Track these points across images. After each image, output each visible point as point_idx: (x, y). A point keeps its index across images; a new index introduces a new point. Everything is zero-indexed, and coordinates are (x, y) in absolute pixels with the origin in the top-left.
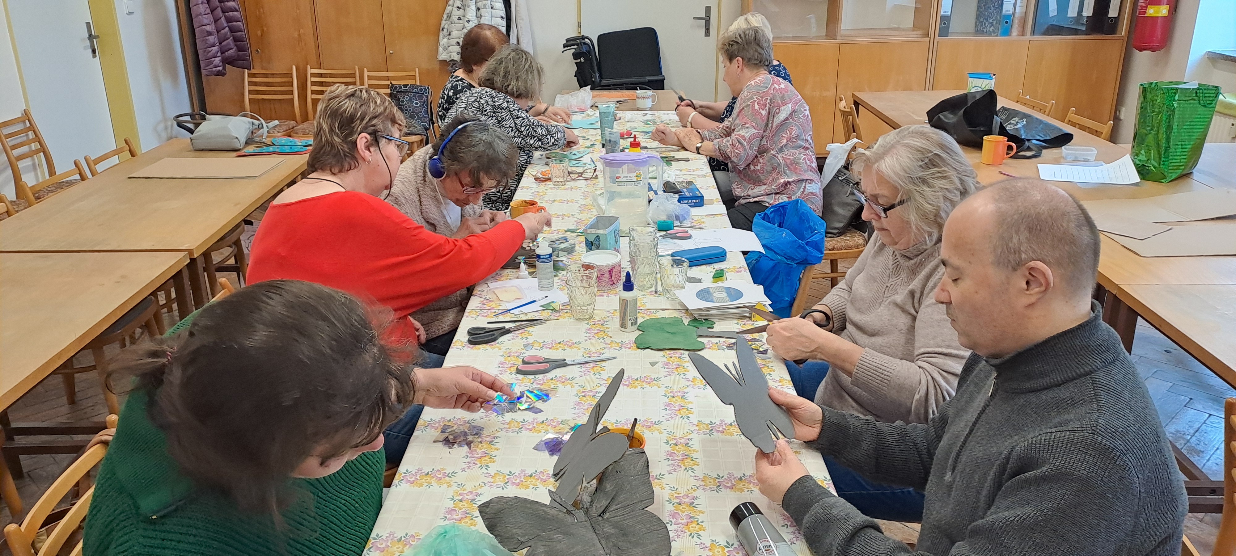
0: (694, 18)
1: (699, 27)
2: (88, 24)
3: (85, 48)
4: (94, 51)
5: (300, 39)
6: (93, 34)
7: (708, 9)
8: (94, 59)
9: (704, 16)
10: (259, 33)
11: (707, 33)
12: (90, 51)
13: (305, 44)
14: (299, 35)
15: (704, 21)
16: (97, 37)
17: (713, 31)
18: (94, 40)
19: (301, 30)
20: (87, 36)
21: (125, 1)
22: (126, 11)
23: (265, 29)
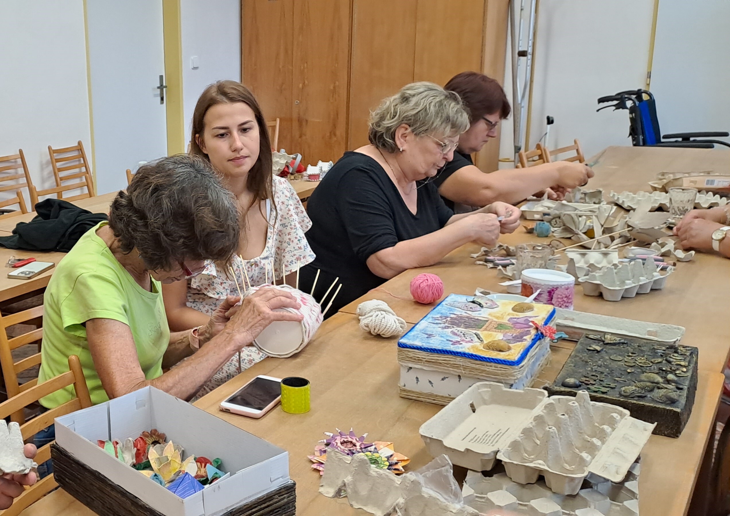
2: (161, 77)
3: (155, 96)
4: (162, 99)
5: (334, 91)
6: (164, 84)
8: (162, 105)
10: (301, 85)
12: (159, 99)
13: (339, 96)
14: (334, 87)
16: (166, 87)
18: (164, 89)
19: (337, 83)
20: (159, 85)
21: (192, 58)
22: (192, 67)
23: (306, 82)
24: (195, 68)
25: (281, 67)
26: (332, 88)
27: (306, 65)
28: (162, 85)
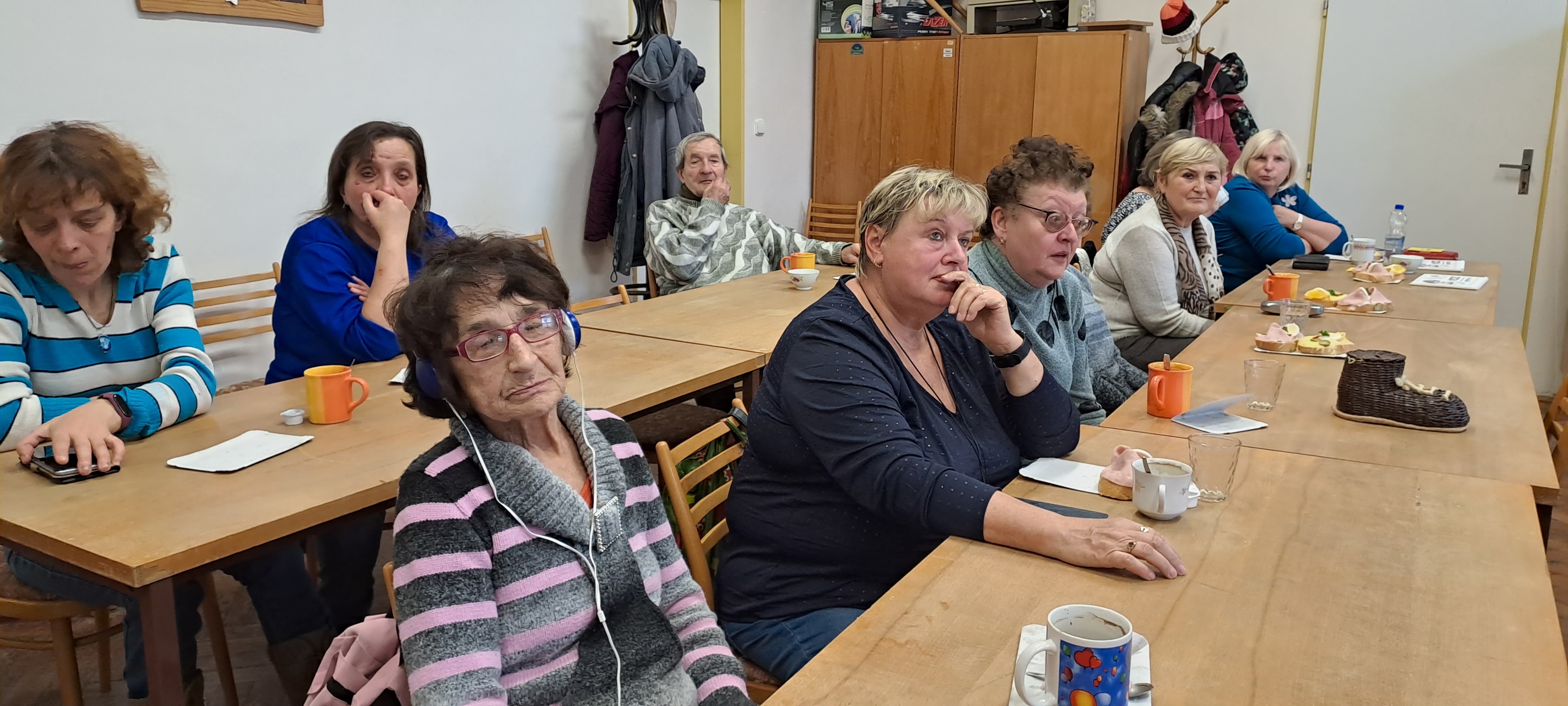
0: (1501, 166)
1: (1509, 179)
7: (1528, 155)
9: (1520, 164)
11: (1524, 188)
15: (1519, 171)
17: (1534, 186)
21: (757, 120)
22: (755, 132)
24: (760, 134)
25: (865, 139)
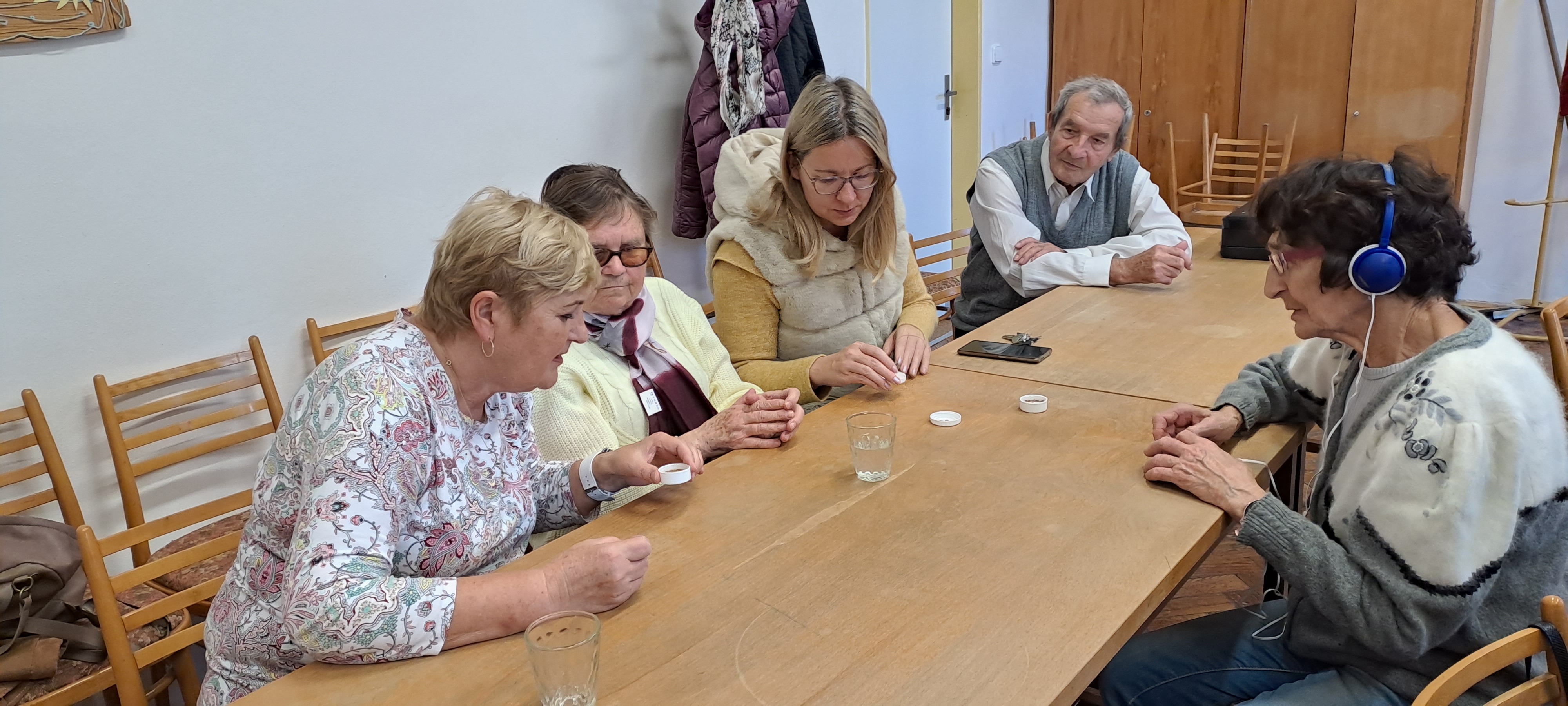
2: (947, 77)
4: (948, 111)
6: (950, 90)
8: (947, 121)
10: (1155, 87)
12: (943, 111)
14: (1212, 90)
16: (954, 94)
18: (950, 97)
19: (1217, 83)
20: (943, 91)
21: (994, 46)
22: (992, 60)
23: (1164, 82)
24: (997, 63)
25: (1119, 59)
26: (1208, 89)
27: (1164, 56)
28: (947, 91)
